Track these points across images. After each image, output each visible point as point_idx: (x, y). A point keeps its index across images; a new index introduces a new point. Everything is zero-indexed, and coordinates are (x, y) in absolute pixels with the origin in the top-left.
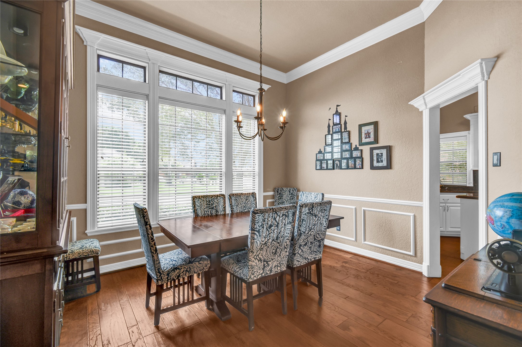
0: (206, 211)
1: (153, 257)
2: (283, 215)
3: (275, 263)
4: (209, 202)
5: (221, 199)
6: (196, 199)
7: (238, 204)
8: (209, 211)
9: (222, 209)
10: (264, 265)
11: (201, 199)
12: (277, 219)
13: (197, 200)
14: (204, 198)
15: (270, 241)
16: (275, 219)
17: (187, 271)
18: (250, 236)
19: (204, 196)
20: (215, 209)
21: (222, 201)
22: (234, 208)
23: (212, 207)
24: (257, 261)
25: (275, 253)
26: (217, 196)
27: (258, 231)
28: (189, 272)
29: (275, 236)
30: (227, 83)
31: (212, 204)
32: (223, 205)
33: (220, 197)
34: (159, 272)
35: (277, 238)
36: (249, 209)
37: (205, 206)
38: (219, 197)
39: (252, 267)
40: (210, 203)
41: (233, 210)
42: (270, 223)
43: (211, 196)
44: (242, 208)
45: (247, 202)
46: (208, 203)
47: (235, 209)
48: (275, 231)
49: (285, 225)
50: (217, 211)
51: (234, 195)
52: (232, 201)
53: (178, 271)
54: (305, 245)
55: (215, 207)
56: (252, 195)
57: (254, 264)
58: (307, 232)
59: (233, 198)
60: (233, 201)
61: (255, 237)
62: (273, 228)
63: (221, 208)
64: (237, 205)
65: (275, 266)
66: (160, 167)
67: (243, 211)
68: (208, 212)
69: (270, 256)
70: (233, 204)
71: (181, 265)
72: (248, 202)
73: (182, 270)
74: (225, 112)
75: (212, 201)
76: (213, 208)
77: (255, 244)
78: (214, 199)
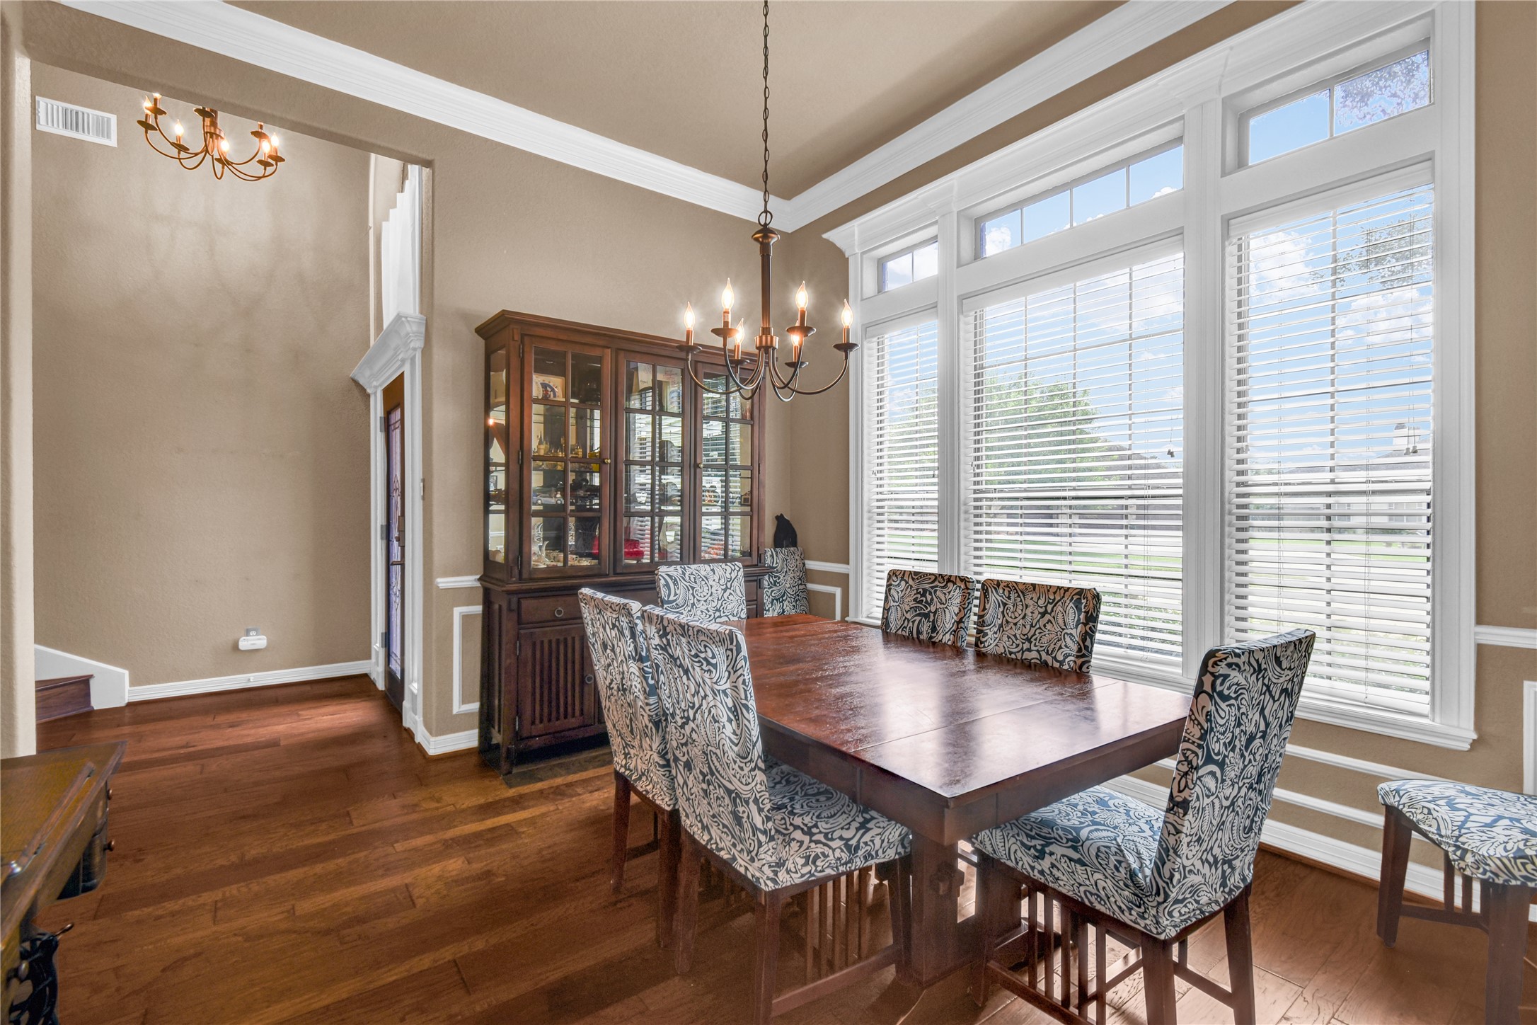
0: (909, 621)
4: (922, 596)
5: (956, 593)
6: (895, 579)
7: (1007, 622)
8: (913, 622)
9: (948, 626)
11: (905, 580)
13: (897, 583)
14: (913, 579)
19: (916, 573)
20: (931, 620)
22: (987, 634)
23: (926, 612)
26: (949, 580)
31: (926, 602)
32: (956, 615)
33: (954, 583)
36: (1043, 654)
37: (910, 604)
38: (951, 586)
40: (924, 599)
41: (983, 640)
43: (933, 578)
44: (1018, 642)
45: (1042, 622)
46: (919, 596)
47: (990, 636)
50: (934, 629)
51: (1002, 585)
52: (987, 606)
55: (932, 615)
56: (1075, 597)
59: (994, 597)
60: (991, 606)
63: (947, 620)
64: (1001, 626)
67: (1019, 656)
68: (911, 624)
70: (988, 618)
72: (1049, 626)
75: (930, 594)
76: (926, 615)
78: (937, 586)
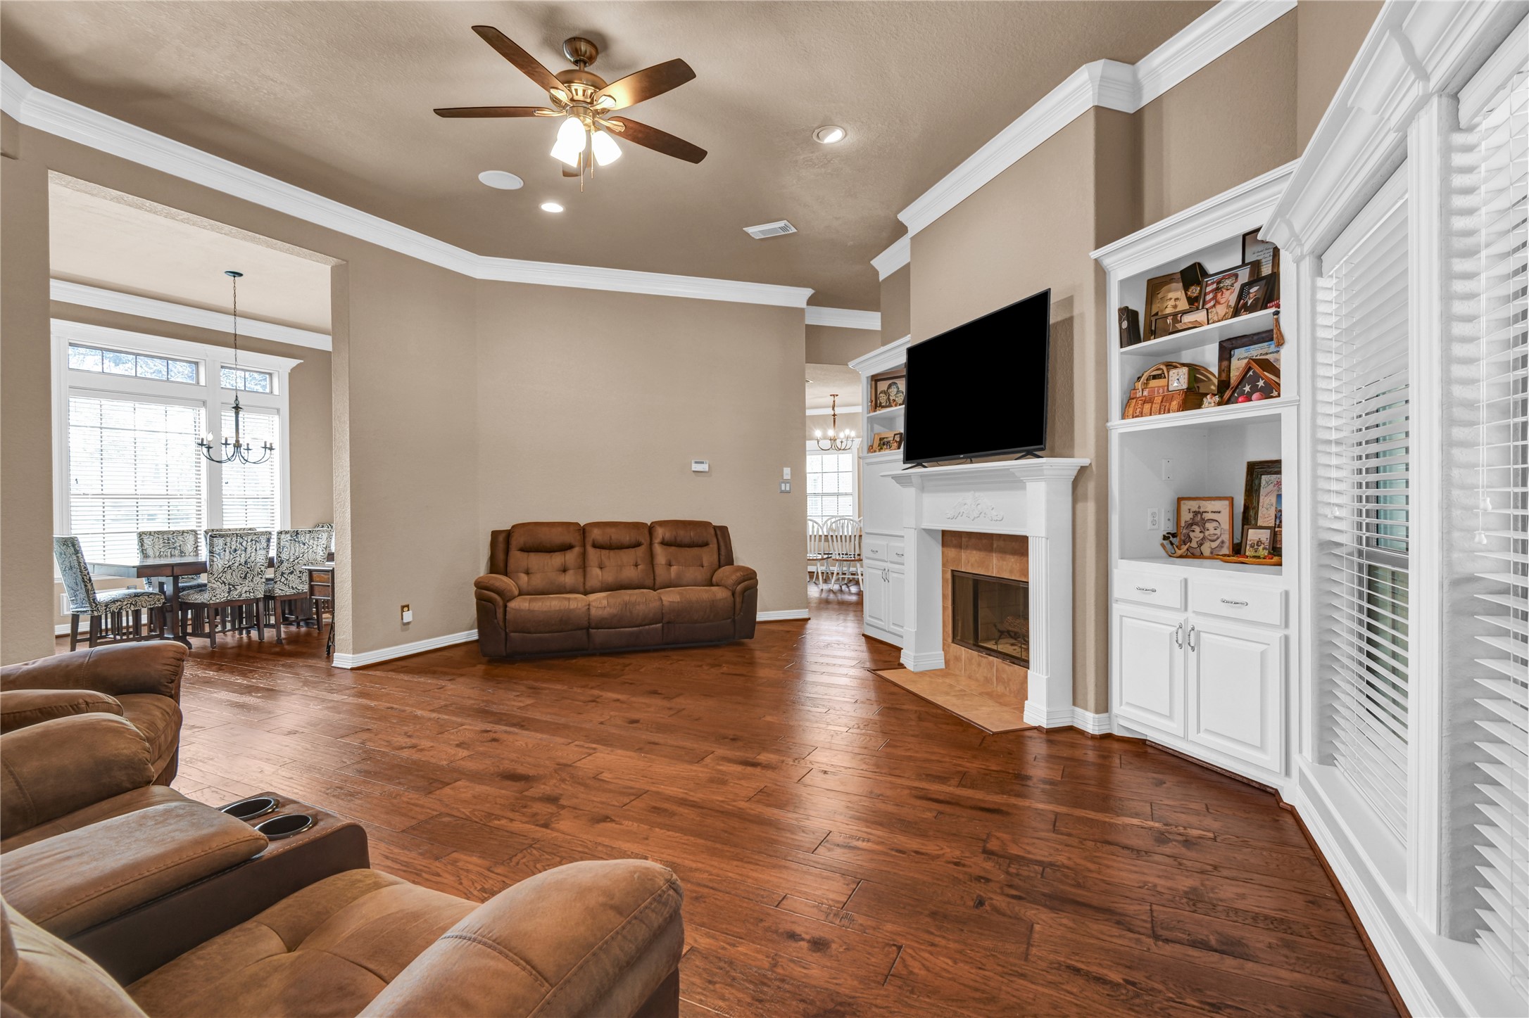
1: (86, 586)
2: (252, 540)
3: (246, 589)
5: (191, 536)
6: (148, 536)
10: (230, 588)
11: (156, 535)
12: (244, 544)
13: (149, 538)
15: (236, 565)
16: (241, 544)
17: (131, 604)
18: (208, 563)
19: (159, 532)
21: (191, 538)
24: (219, 583)
25: (245, 578)
26: (183, 532)
27: (219, 554)
28: (135, 605)
29: (243, 561)
30: (207, 359)
31: (174, 543)
32: (194, 545)
33: (189, 533)
34: (94, 603)
35: (246, 562)
38: (185, 534)
39: (213, 589)
42: (233, 547)
43: (172, 532)
48: (243, 556)
49: (256, 550)
53: (119, 603)
54: (292, 573)
57: (214, 586)
58: (291, 560)
61: (215, 560)
62: (238, 552)
63: (189, 548)
65: (246, 592)
66: (72, 492)
69: (238, 581)
71: (123, 599)
73: (125, 603)
74: (204, 403)
75: (174, 539)
76: (175, 548)
77: (215, 566)
78: (177, 535)
